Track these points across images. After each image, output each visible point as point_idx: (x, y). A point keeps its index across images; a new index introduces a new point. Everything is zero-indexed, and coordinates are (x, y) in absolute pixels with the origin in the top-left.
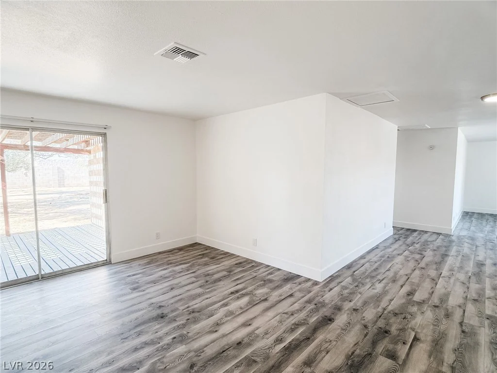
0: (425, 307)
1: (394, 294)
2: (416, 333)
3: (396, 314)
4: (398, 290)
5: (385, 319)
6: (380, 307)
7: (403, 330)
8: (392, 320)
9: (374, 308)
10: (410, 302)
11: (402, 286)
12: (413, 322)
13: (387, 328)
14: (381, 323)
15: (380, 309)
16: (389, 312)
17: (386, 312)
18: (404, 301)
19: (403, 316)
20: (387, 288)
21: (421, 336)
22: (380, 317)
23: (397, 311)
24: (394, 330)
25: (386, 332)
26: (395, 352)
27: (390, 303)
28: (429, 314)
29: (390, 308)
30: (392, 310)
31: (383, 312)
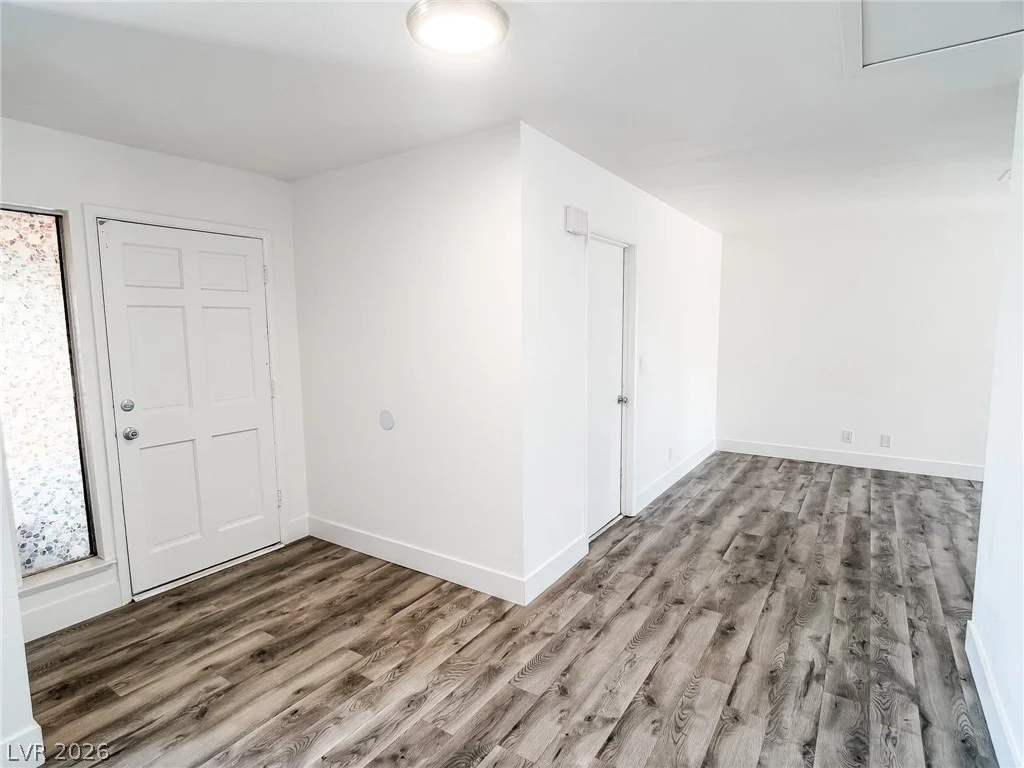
0: (699, 601)
1: (765, 625)
2: (721, 559)
3: (753, 581)
4: (756, 642)
5: (768, 572)
6: (783, 591)
7: (740, 561)
8: (756, 573)
9: (792, 589)
10: (728, 608)
11: (748, 657)
12: (725, 571)
13: (761, 561)
14: (773, 567)
15: (783, 588)
16: (765, 584)
17: (771, 583)
18: (742, 610)
19: (740, 580)
20: (785, 646)
21: (715, 556)
22: (777, 575)
23: (752, 586)
24: (752, 561)
25: (762, 557)
26: (747, 540)
27: (767, 601)
28: (696, 586)
29: (765, 592)
30: (760, 587)
31: (774, 583)
